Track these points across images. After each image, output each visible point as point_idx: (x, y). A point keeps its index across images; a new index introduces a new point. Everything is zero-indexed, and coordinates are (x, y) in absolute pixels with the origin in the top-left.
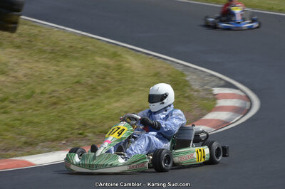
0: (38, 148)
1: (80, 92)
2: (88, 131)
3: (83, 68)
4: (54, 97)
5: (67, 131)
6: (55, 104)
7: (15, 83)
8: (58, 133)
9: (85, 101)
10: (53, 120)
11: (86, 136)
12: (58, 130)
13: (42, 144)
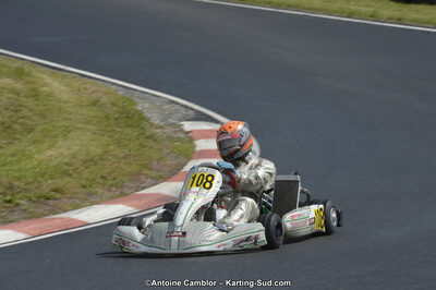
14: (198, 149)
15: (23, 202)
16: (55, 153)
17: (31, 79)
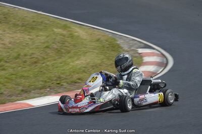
0: (32, 95)
1: (51, 54)
2: (63, 81)
3: (48, 37)
4: (34, 58)
5: (49, 82)
6: (35, 62)
7: (5, 48)
8: (43, 83)
9: (55, 60)
10: (37, 74)
11: (62, 85)
12: (42, 81)
13: (33, 91)
14: (144, 61)
15: (64, 84)
16: (79, 62)
17: (70, 29)
